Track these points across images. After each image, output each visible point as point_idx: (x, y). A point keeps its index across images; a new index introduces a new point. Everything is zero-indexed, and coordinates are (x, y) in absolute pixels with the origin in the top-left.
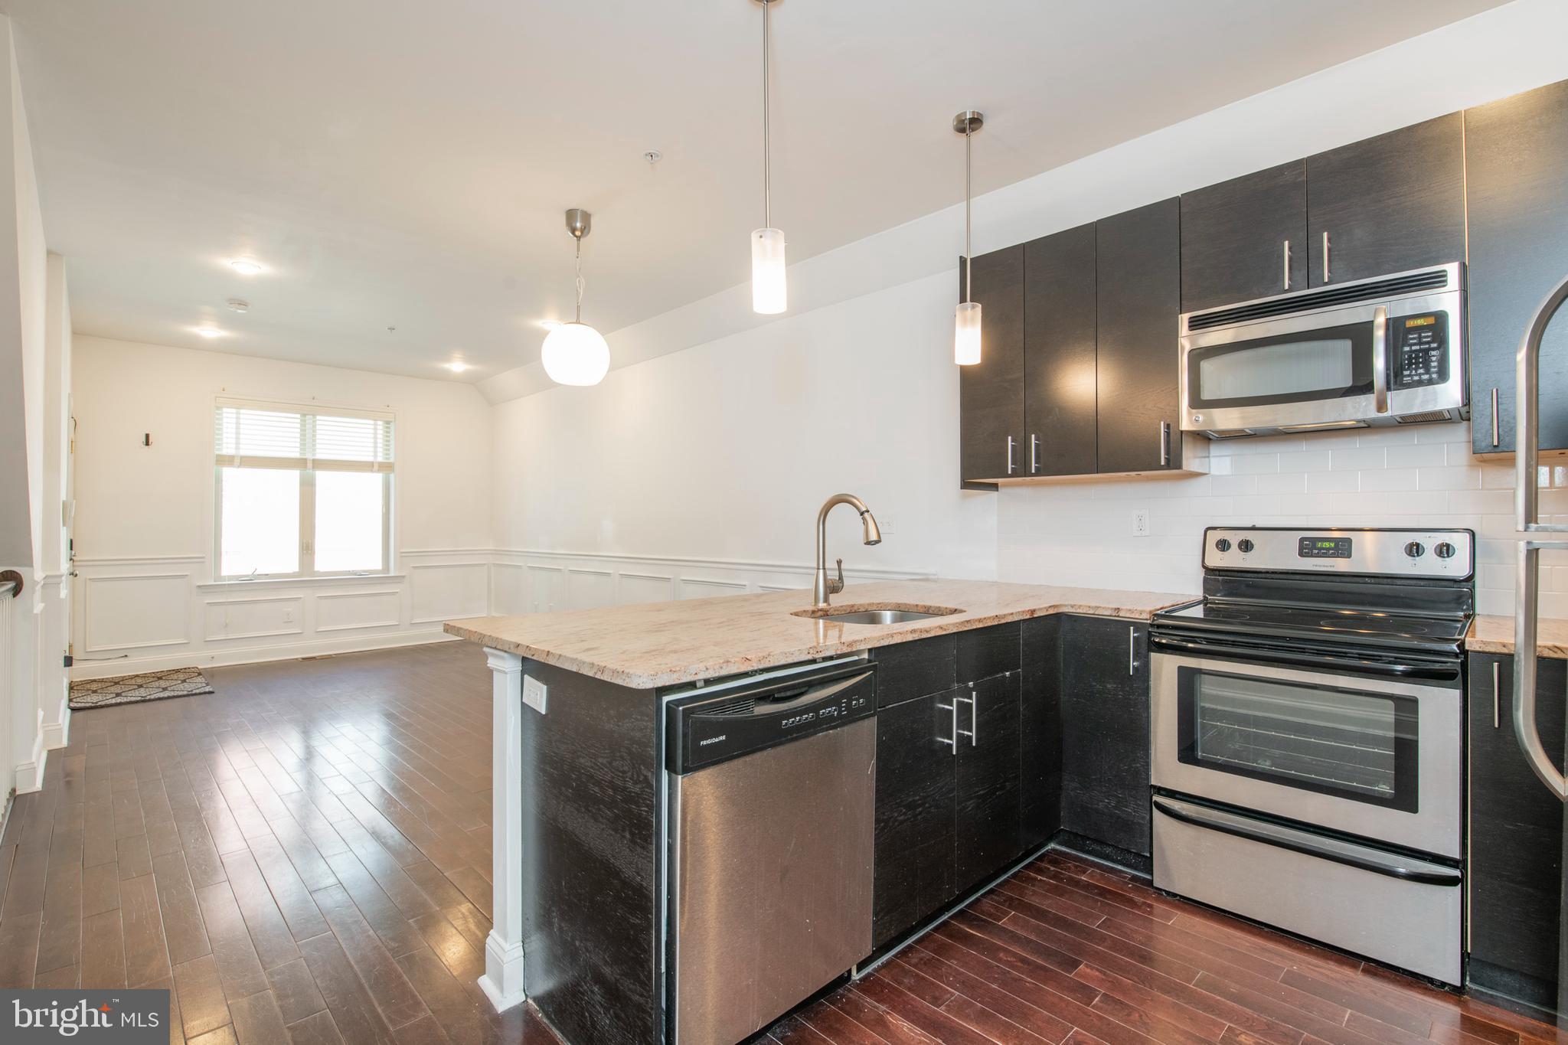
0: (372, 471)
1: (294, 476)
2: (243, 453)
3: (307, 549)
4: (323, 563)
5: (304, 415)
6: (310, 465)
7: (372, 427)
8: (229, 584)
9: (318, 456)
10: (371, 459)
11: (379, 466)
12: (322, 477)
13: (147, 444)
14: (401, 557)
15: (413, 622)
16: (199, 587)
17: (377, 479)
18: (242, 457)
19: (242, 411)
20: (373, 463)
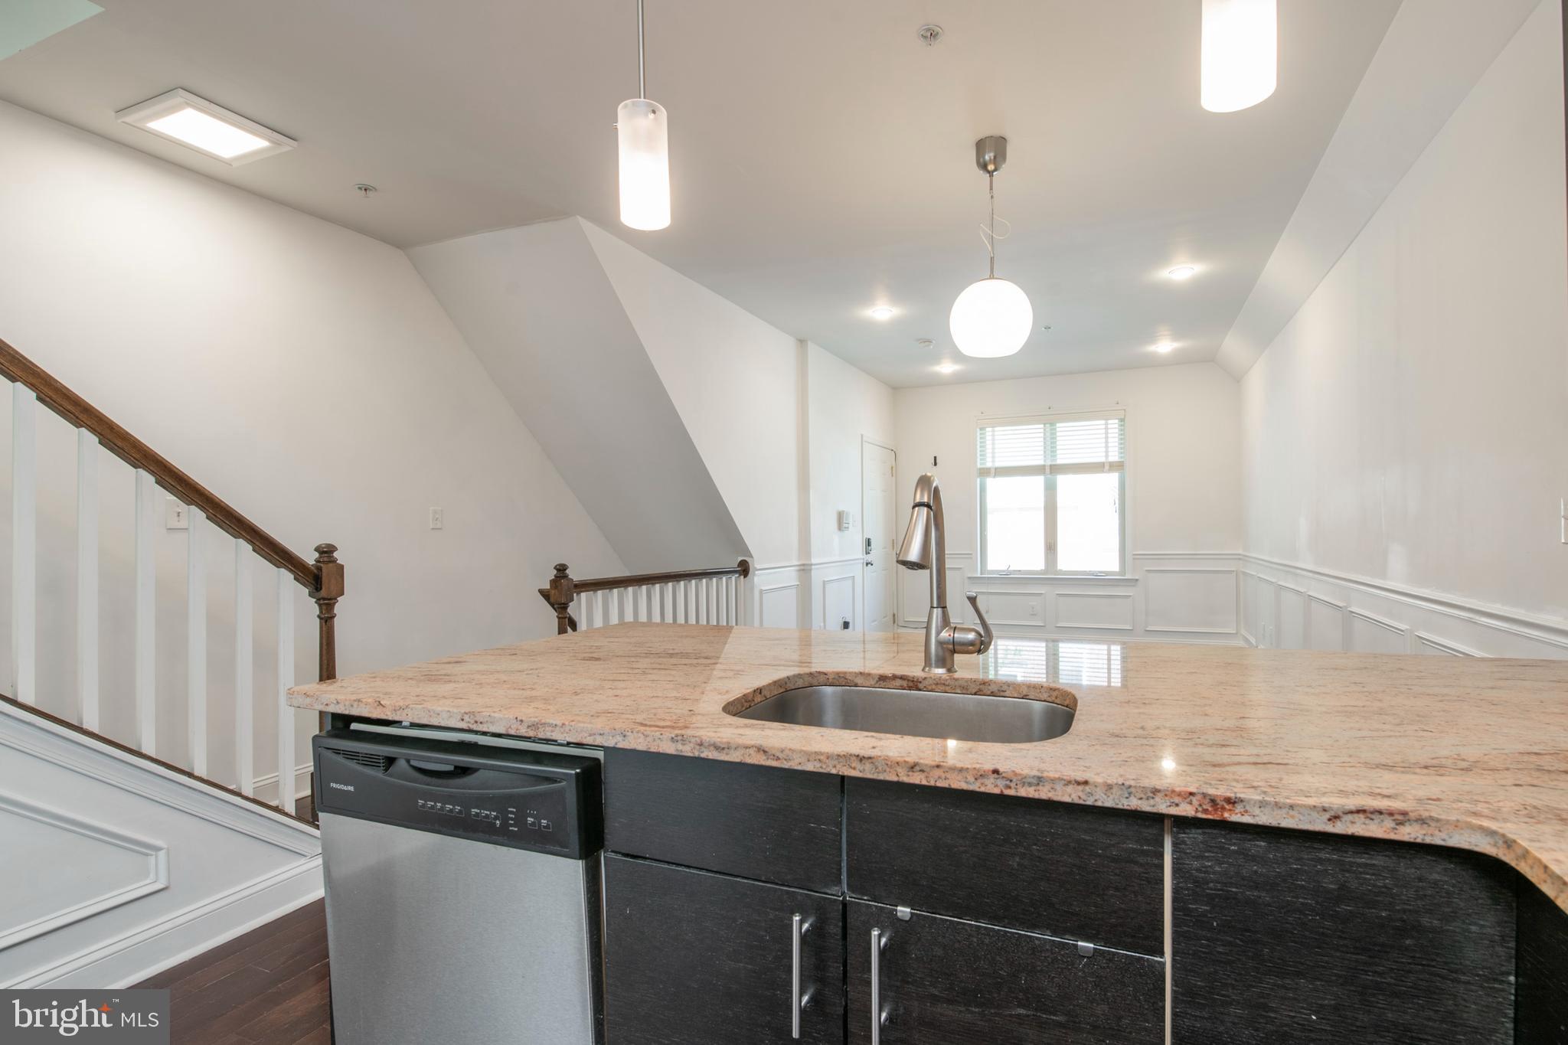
0: (1103, 472)
1: (1039, 480)
2: (998, 464)
3: (1051, 548)
4: (1067, 563)
5: (1044, 424)
6: (1048, 470)
7: (1104, 427)
8: (988, 578)
9: (1059, 462)
10: (1103, 460)
11: (1110, 466)
12: (1062, 480)
13: (935, 464)
14: (1134, 559)
15: (1148, 629)
16: (969, 578)
17: (1113, 478)
18: (996, 469)
19: (996, 429)
20: (1104, 463)
